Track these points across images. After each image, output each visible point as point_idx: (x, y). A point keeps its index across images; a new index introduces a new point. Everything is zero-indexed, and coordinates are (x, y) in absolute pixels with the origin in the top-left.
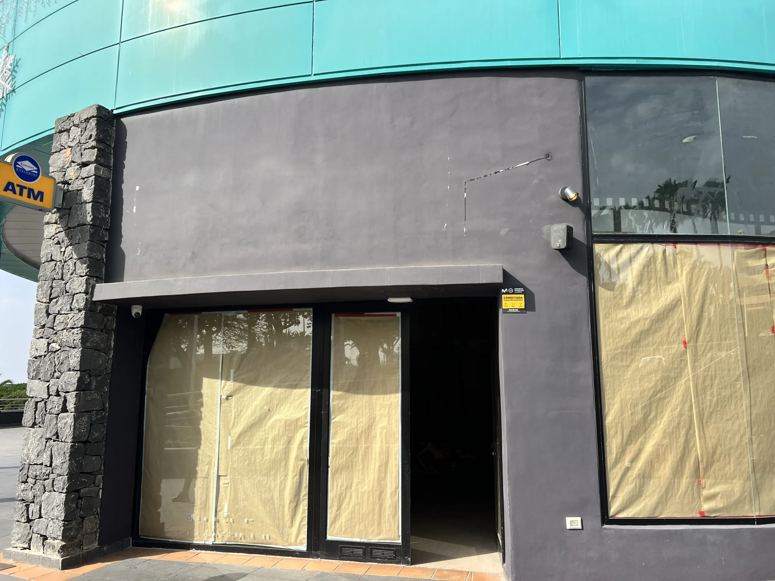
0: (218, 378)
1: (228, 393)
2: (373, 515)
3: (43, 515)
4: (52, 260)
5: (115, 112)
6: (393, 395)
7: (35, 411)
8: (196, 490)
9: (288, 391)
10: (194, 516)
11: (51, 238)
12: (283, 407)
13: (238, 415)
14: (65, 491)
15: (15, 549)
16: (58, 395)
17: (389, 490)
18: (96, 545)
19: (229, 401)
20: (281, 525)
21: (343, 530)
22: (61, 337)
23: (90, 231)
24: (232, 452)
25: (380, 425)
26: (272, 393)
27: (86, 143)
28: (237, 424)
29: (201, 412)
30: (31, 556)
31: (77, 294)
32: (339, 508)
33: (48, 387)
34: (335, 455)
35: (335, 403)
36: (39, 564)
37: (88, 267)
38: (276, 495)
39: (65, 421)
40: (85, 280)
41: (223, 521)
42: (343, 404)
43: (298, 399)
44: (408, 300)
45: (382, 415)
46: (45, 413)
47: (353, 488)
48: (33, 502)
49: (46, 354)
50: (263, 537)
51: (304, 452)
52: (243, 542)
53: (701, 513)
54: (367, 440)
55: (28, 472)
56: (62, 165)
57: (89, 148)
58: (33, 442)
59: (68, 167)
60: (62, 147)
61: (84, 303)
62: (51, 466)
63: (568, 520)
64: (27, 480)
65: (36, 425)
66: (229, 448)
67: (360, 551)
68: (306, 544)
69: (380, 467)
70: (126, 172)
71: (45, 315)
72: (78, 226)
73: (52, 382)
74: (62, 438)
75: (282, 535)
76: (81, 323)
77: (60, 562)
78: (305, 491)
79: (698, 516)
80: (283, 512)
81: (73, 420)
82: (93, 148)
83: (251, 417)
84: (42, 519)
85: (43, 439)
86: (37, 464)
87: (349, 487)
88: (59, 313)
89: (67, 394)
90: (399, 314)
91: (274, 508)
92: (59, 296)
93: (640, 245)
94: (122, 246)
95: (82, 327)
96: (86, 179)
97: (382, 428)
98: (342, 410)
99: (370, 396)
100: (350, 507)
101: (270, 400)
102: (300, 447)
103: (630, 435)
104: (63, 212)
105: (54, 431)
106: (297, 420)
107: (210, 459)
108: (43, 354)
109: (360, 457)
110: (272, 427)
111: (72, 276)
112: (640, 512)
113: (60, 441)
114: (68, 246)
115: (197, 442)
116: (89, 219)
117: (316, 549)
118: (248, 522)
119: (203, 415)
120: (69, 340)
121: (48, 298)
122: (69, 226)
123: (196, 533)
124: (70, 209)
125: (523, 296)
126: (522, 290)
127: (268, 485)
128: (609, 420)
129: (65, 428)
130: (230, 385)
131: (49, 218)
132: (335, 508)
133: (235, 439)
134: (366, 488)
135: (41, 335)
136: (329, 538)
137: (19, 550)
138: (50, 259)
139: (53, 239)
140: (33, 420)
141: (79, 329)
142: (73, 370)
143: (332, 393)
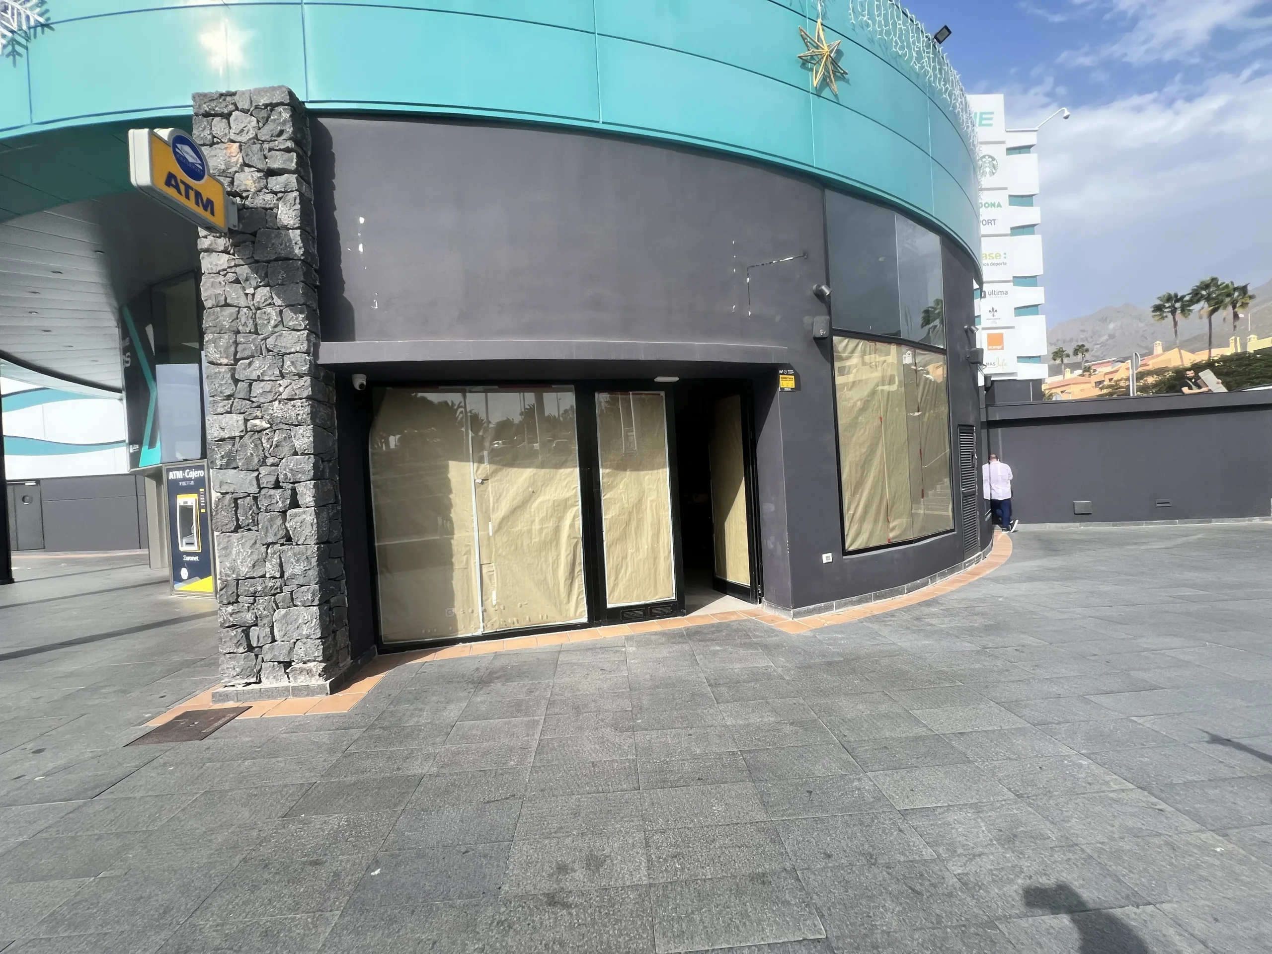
0: (469, 461)
1: (483, 477)
2: (650, 580)
3: (277, 637)
4: (227, 305)
5: (308, 106)
6: (660, 471)
7: (236, 511)
8: (454, 582)
9: (553, 471)
10: (455, 610)
11: (218, 273)
12: (548, 488)
13: (498, 500)
14: (316, 602)
15: (233, 688)
16: (277, 486)
17: (662, 555)
18: (349, 661)
19: (485, 485)
20: (558, 603)
21: (622, 596)
22: (271, 412)
23: (303, 270)
24: (495, 539)
25: (649, 499)
26: (534, 475)
27: (271, 141)
28: (497, 509)
29: (450, 499)
30: (267, 690)
31: (290, 354)
32: (616, 579)
33: (257, 478)
34: (609, 531)
35: (605, 480)
36: (287, 696)
37: (307, 318)
38: (549, 576)
39: (301, 518)
40: (305, 335)
41: (491, 610)
42: (612, 482)
43: (565, 479)
44: (676, 379)
45: (650, 489)
46: (256, 511)
47: (629, 558)
48: (256, 625)
49: (242, 434)
50: (540, 617)
51: (577, 530)
52: (517, 626)
53: (889, 540)
54: (638, 513)
55: (237, 589)
56: (223, 167)
57: (280, 150)
58: (242, 550)
59: (236, 172)
60: (215, 140)
61: (308, 366)
62: (282, 576)
63: (824, 556)
64: (237, 599)
65: (241, 528)
66: (491, 534)
67: (641, 612)
68: (587, 616)
69: (653, 535)
70: (339, 196)
71: (230, 381)
72: (276, 260)
73: (263, 471)
74: (298, 540)
75: (560, 612)
76: (308, 392)
77: (328, 686)
78: (580, 568)
79: (886, 543)
80: (559, 590)
81: (313, 516)
82: (288, 150)
83: (513, 501)
84: (277, 643)
85: (258, 545)
86: (254, 578)
87: (624, 558)
88: (259, 379)
89: (296, 485)
90: (663, 394)
91: (548, 588)
92: (253, 357)
93: (858, 341)
94: (345, 294)
95: (308, 398)
96: (280, 195)
97: (652, 501)
98: (611, 487)
99: (638, 472)
100: (628, 575)
101: (533, 482)
102: (572, 526)
103: (855, 489)
104: (239, 238)
105: (282, 533)
106: (567, 500)
107: (468, 548)
108: (237, 434)
109: (633, 529)
110: (538, 509)
111: (276, 330)
112: (860, 545)
113: (294, 544)
114: (260, 286)
115: (449, 531)
116: (298, 251)
117: (597, 619)
118: (521, 606)
119: (453, 502)
120: (288, 415)
121: (232, 358)
122: (256, 258)
123: (460, 625)
124: (254, 234)
125: (793, 377)
126: (791, 371)
127: (539, 567)
128: (844, 477)
129: (302, 528)
130: (486, 468)
131: (209, 242)
132: (613, 578)
133: (496, 525)
134: (641, 556)
135: (227, 408)
136: (609, 606)
137: (240, 688)
138: (223, 303)
139: (225, 275)
140: (235, 522)
141: (304, 400)
142: (302, 454)
143: (601, 471)
